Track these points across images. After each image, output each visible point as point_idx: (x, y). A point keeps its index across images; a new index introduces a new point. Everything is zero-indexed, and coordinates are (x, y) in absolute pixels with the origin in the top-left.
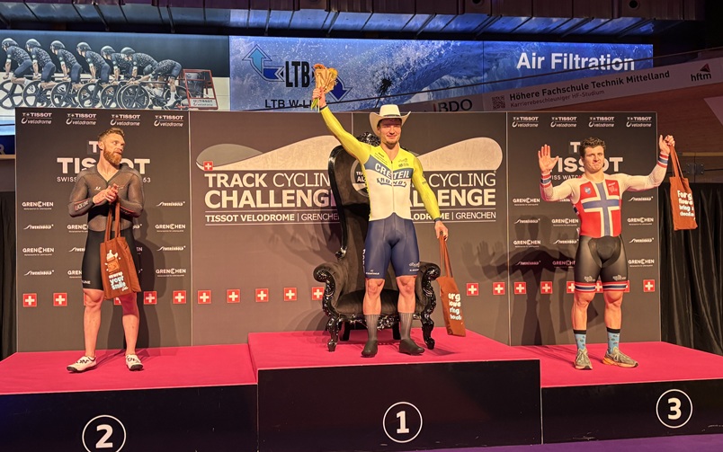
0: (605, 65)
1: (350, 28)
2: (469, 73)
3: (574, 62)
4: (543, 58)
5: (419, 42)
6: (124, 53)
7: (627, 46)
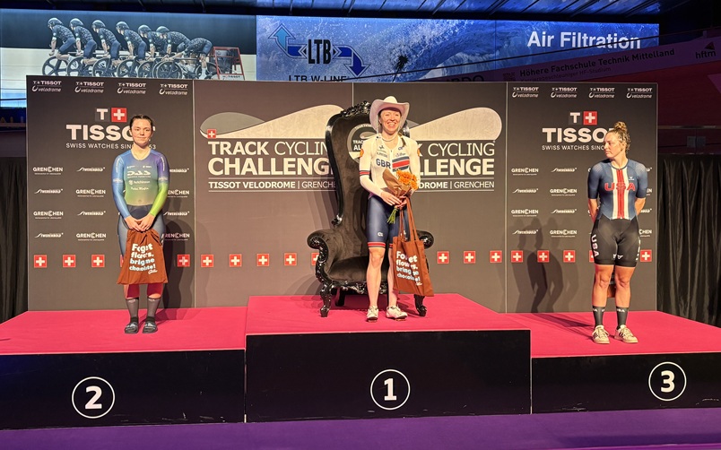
0: (612, 43)
1: (368, 8)
2: (482, 50)
3: (582, 40)
4: (553, 37)
5: (435, 21)
6: (159, 31)
7: (634, 25)
